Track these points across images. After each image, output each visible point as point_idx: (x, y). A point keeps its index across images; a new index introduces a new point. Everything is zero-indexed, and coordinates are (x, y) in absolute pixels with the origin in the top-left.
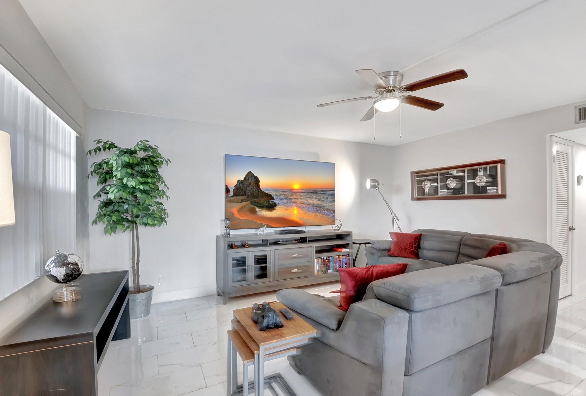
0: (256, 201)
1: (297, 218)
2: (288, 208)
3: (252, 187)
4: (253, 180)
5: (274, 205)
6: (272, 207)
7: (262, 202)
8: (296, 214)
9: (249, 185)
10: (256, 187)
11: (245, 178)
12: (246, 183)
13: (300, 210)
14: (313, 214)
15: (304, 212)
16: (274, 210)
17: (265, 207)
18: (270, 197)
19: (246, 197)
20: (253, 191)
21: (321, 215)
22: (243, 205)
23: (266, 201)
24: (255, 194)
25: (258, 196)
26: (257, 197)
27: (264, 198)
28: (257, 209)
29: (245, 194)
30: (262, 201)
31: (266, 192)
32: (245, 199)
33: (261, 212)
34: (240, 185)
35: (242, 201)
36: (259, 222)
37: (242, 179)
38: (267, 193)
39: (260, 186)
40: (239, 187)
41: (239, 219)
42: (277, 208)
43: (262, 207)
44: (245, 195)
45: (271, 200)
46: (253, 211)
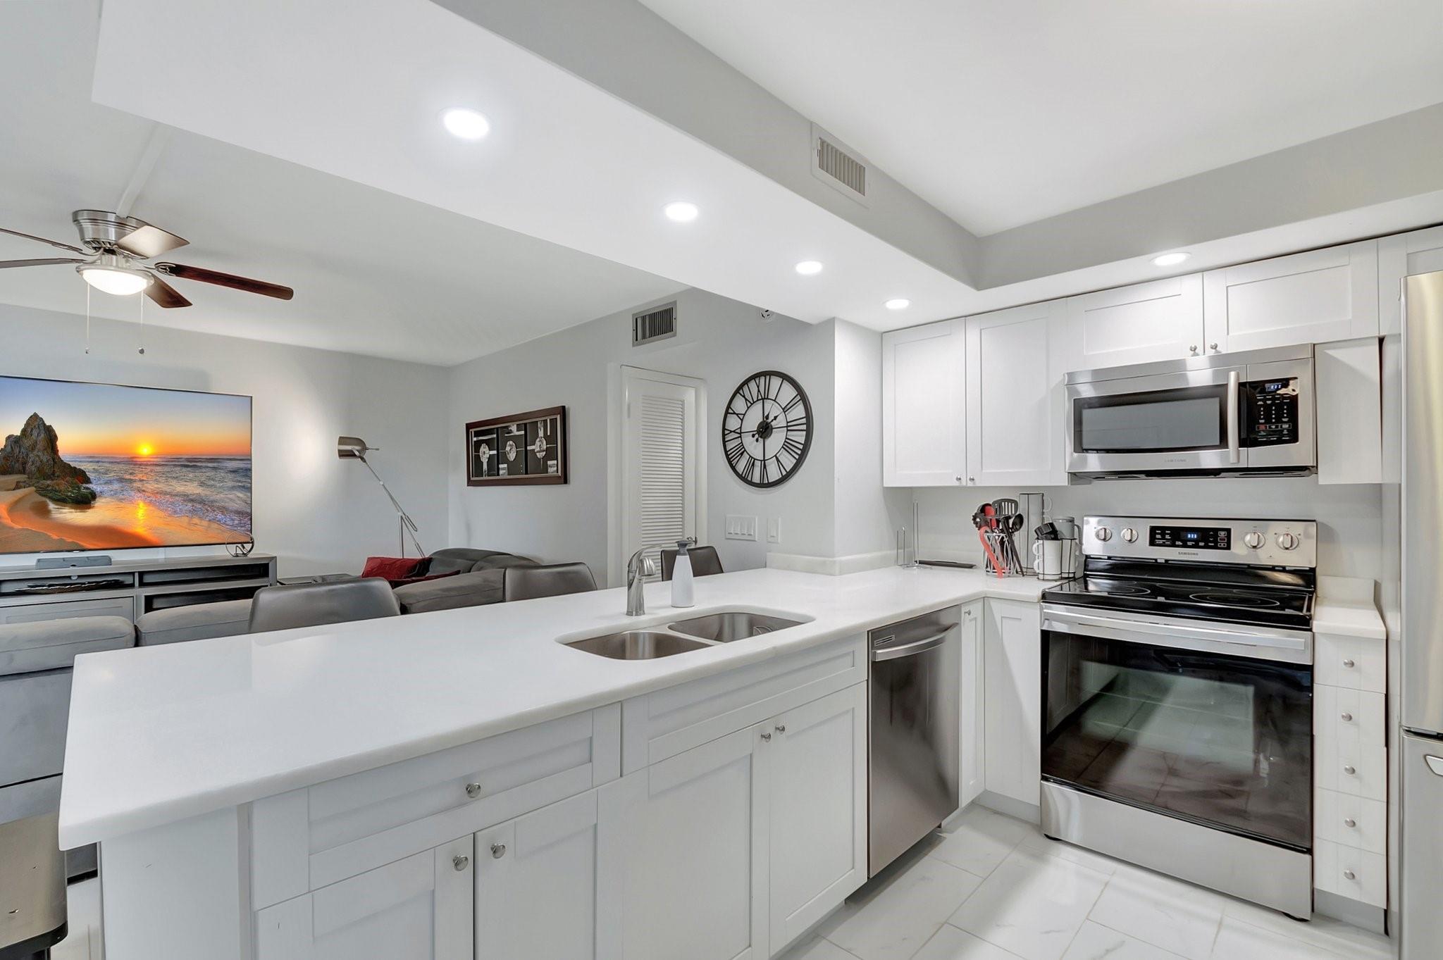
0: (48, 486)
1: (144, 529)
2: (122, 505)
3: (40, 454)
4: (42, 435)
5: (90, 496)
6: (85, 501)
7: (62, 488)
8: (142, 518)
9: (33, 447)
10: (50, 450)
11: (24, 431)
12: (27, 443)
13: (153, 508)
14: (186, 519)
15: (162, 514)
16: (90, 508)
17: (70, 501)
18: (81, 476)
19: (26, 476)
20: (41, 461)
21: (205, 523)
22: (20, 496)
23: (72, 487)
24: (47, 470)
25: (53, 474)
26: (51, 476)
27: (68, 478)
28: (52, 506)
29: (24, 468)
30: (63, 485)
31: (73, 464)
32: (25, 482)
33: (61, 513)
34: (12, 448)
35: (18, 486)
36: (55, 537)
37: (18, 433)
38: (75, 468)
39: (58, 451)
40: (10, 453)
41: (12, 528)
42: (98, 503)
43: (62, 501)
44: (23, 471)
45: (84, 485)
46: (43, 511)
